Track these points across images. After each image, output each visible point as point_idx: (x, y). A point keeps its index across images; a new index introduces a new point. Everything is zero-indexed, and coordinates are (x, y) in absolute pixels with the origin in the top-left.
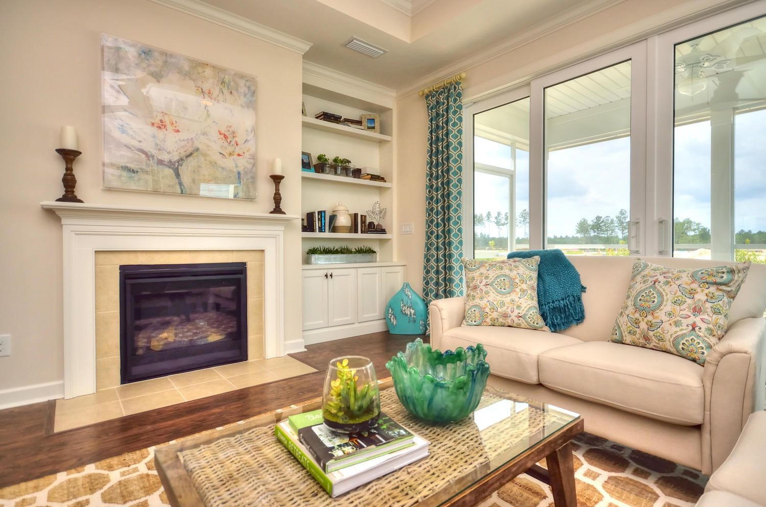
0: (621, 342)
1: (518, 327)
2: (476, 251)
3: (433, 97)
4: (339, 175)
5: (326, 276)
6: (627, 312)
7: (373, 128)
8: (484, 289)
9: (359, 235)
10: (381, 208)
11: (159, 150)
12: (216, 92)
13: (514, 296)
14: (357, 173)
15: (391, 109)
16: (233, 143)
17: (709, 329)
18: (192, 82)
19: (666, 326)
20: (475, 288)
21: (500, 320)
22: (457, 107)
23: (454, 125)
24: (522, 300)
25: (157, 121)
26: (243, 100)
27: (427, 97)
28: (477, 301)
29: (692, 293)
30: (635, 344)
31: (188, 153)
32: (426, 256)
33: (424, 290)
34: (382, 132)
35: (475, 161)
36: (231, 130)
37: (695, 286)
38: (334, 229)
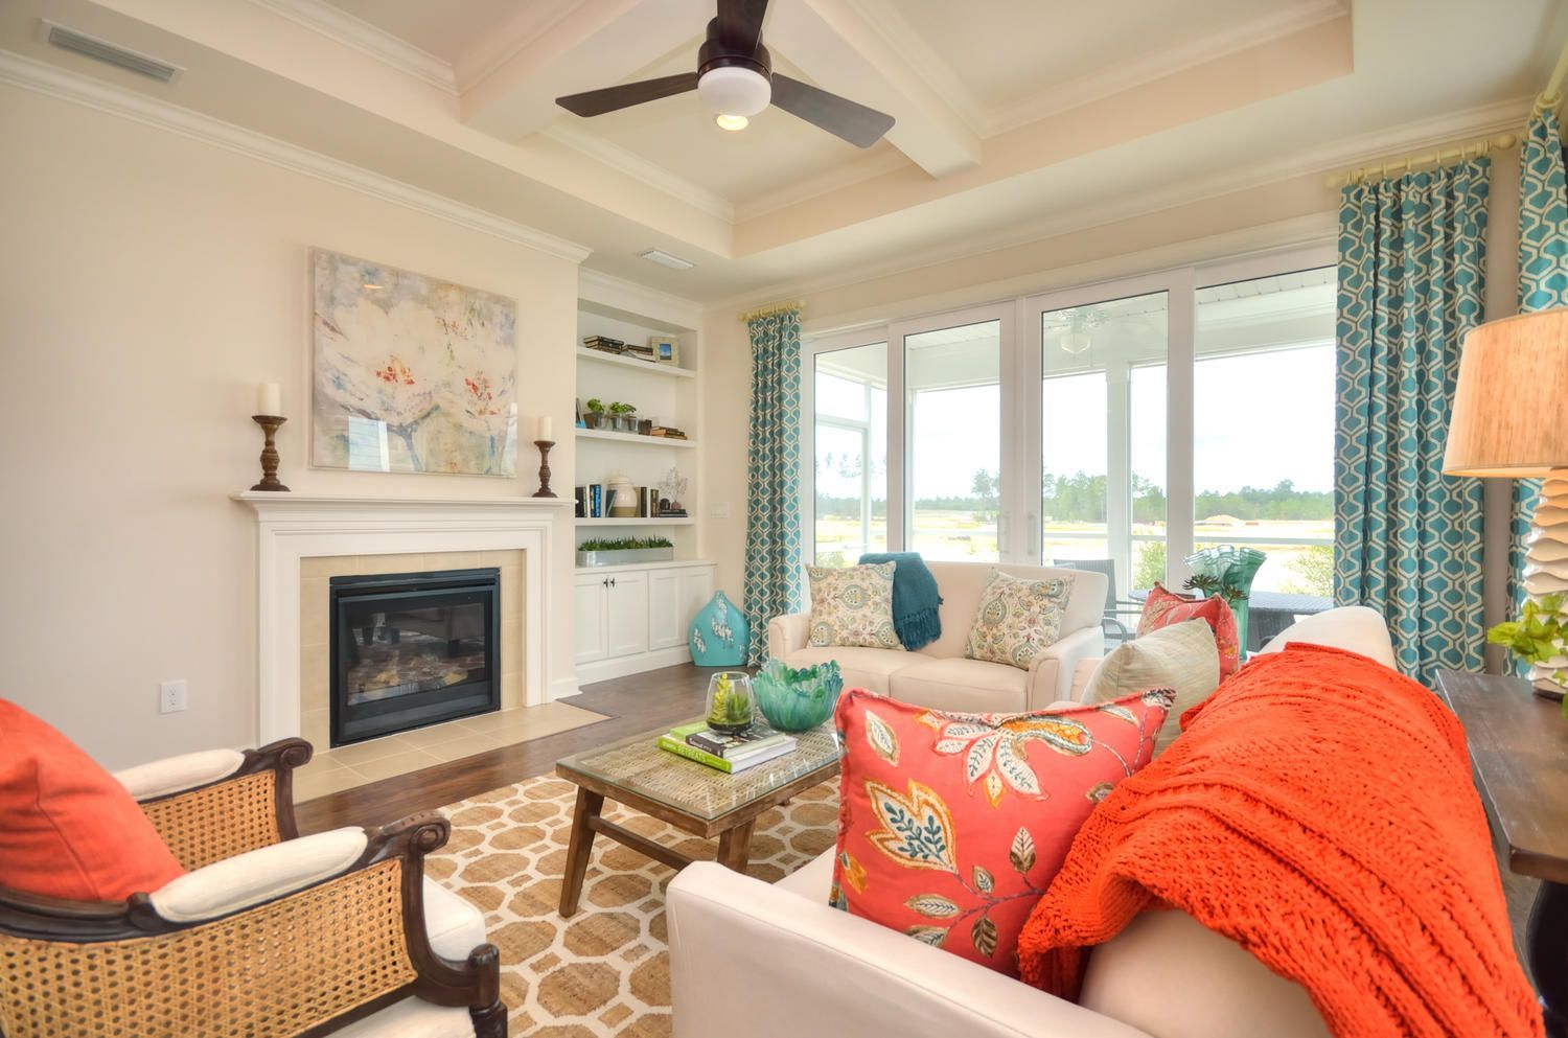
0: (971, 657)
1: (871, 646)
2: (817, 522)
3: (759, 325)
4: (619, 430)
5: (606, 583)
6: (977, 626)
7: (669, 358)
8: (833, 602)
9: (649, 520)
10: (680, 478)
11: (386, 410)
12: (463, 323)
13: (866, 611)
14: (646, 427)
15: (695, 331)
16: (485, 396)
17: (1041, 640)
18: (430, 312)
19: (1007, 638)
20: (822, 601)
21: (851, 639)
22: (794, 345)
23: (789, 369)
24: (874, 616)
25: (384, 369)
26: (498, 333)
27: (750, 324)
28: (825, 617)
29: (1029, 605)
30: (983, 659)
31: (424, 412)
32: (748, 551)
33: (746, 601)
34: (682, 365)
35: (817, 412)
36: (482, 377)
37: (1031, 598)
38: (612, 512)
